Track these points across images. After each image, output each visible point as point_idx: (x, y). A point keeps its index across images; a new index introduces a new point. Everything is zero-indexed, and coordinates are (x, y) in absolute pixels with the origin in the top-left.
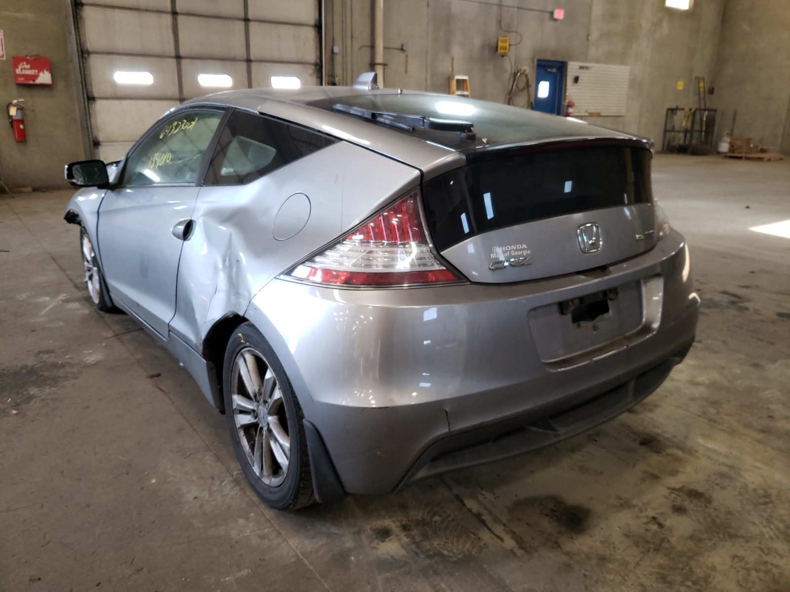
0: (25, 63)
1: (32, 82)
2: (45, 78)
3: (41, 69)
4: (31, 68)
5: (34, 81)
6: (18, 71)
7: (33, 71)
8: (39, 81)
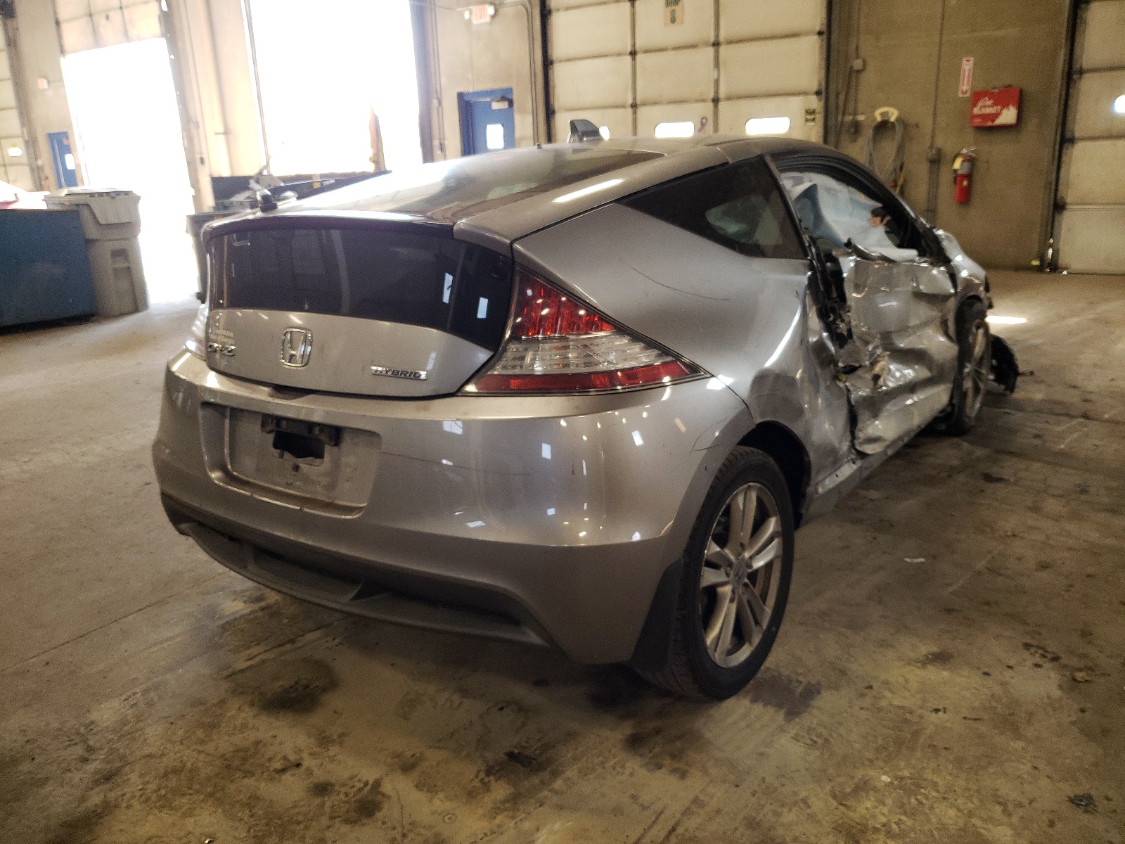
0: (987, 98)
1: (989, 124)
2: (1008, 116)
3: (1005, 105)
4: (994, 105)
5: (993, 121)
6: (976, 111)
7: (995, 108)
8: (1000, 121)
